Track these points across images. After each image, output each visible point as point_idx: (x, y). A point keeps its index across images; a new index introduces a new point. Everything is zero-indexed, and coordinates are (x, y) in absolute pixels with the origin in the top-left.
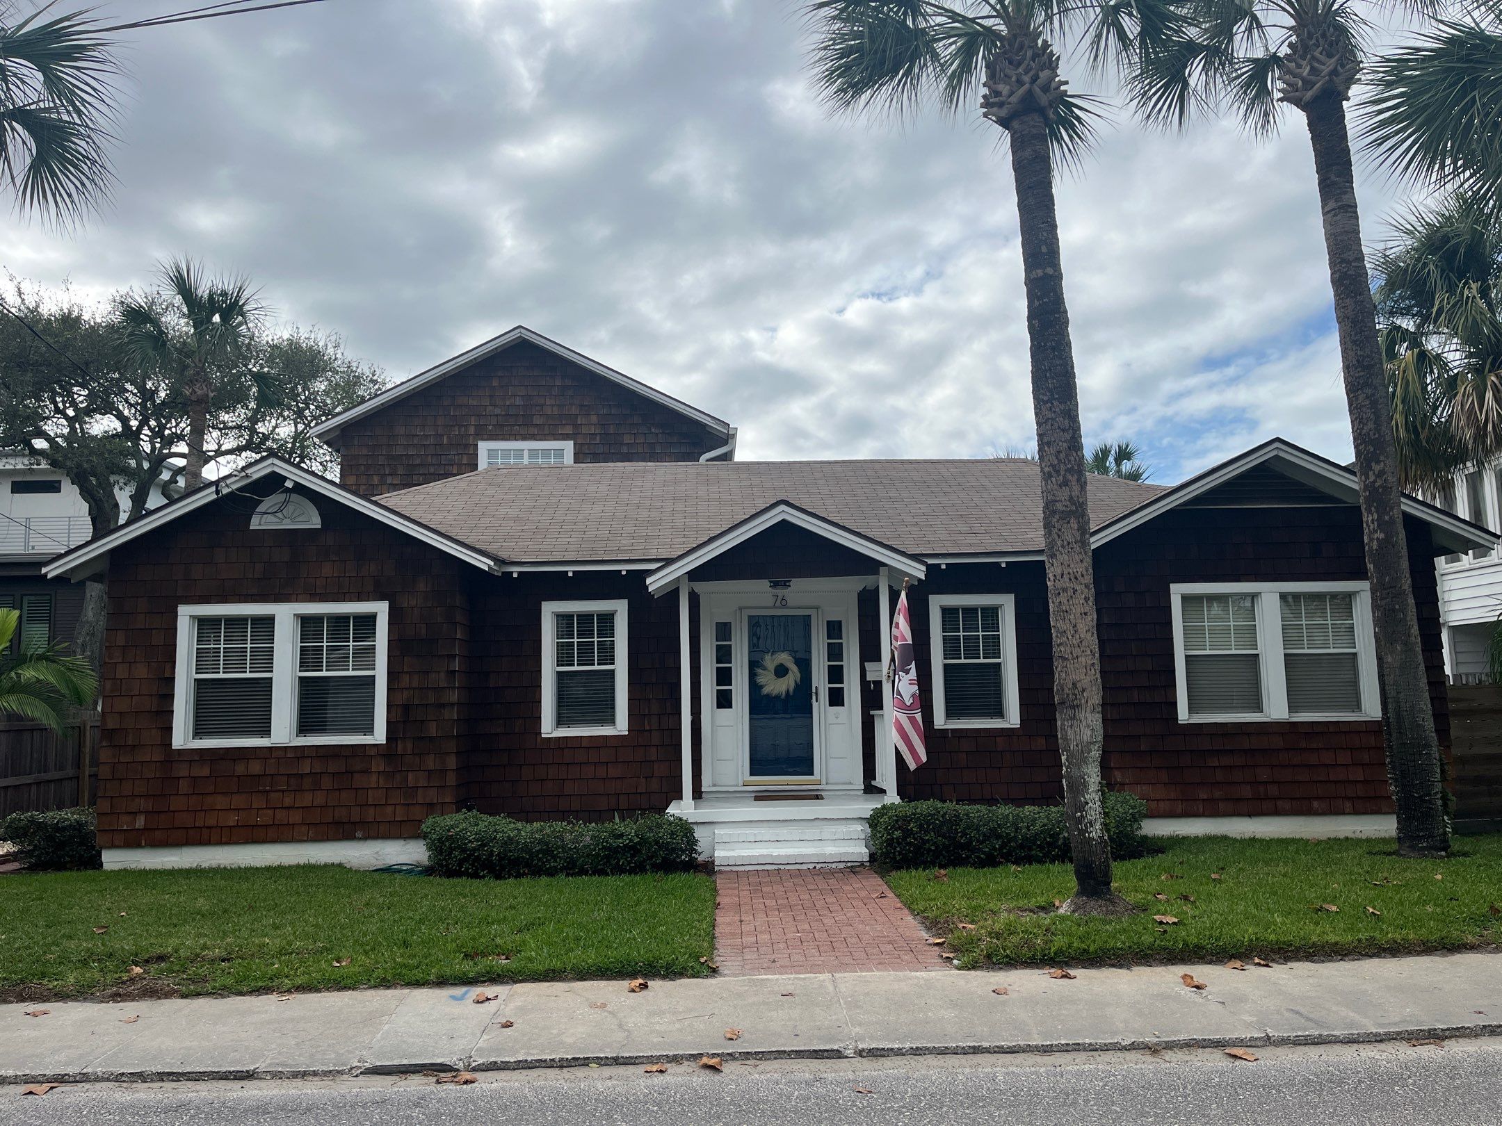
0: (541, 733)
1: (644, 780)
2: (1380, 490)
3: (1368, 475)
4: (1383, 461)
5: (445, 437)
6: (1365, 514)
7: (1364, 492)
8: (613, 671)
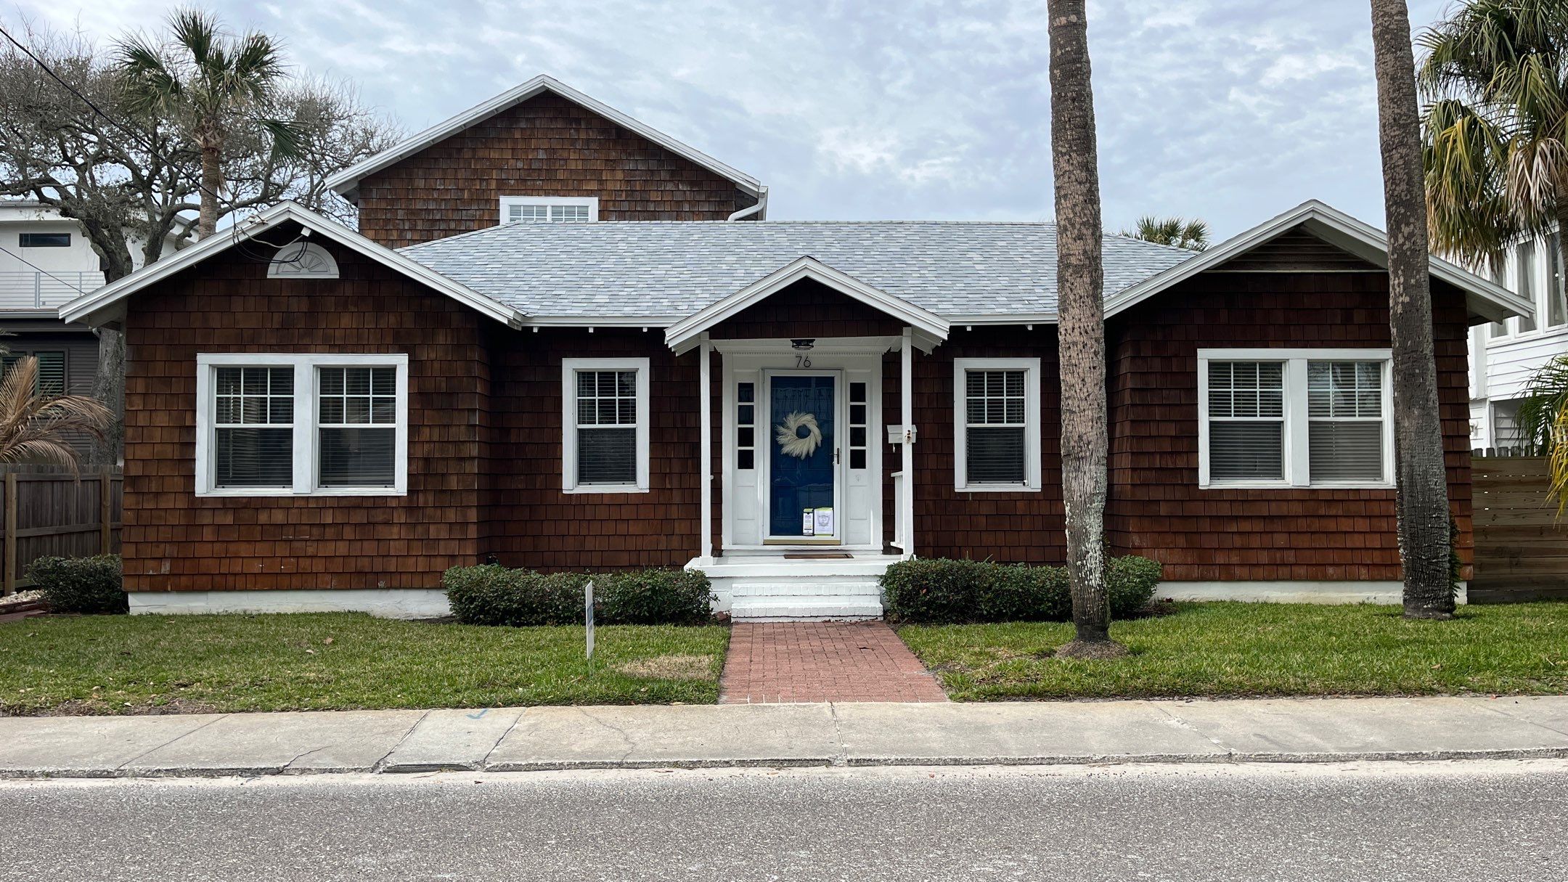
0: (562, 489)
1: (664, 538)
2: (1408, 253)
3: (1397, 237)
4: (1413, 223)
5: (466, 191)
6: (1392, 277)
7: (1393, 255)
8: (634, 430)
